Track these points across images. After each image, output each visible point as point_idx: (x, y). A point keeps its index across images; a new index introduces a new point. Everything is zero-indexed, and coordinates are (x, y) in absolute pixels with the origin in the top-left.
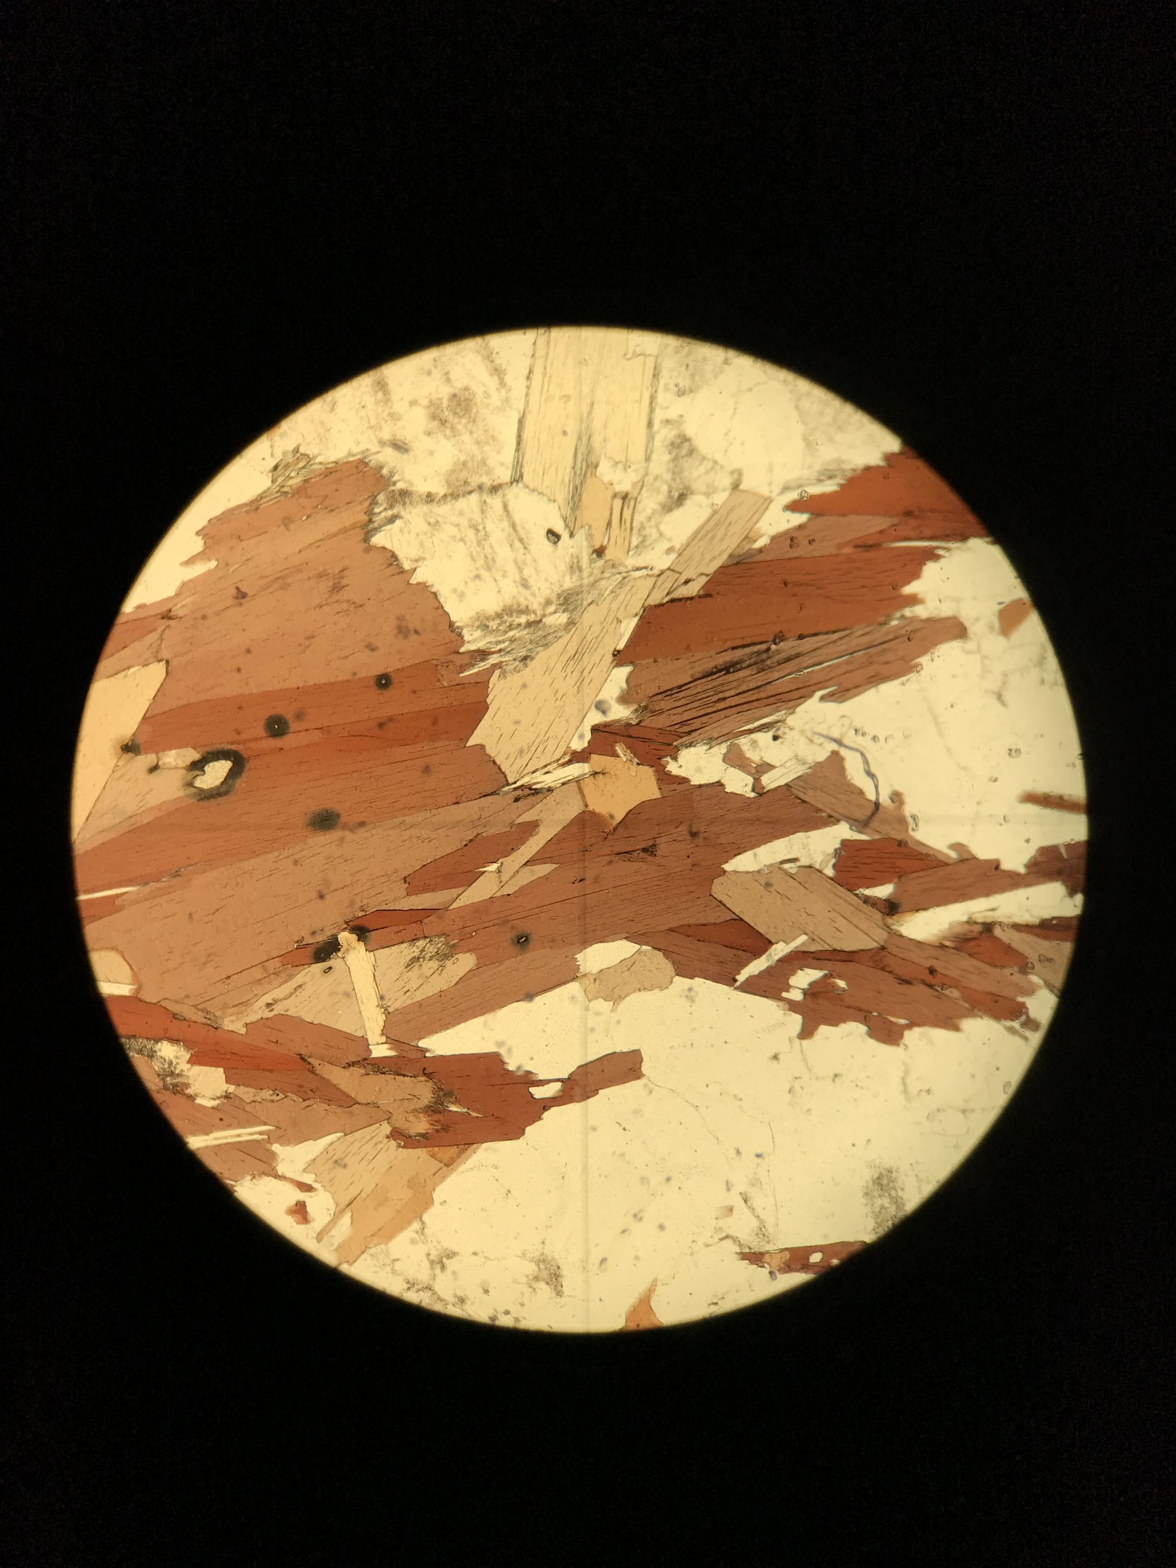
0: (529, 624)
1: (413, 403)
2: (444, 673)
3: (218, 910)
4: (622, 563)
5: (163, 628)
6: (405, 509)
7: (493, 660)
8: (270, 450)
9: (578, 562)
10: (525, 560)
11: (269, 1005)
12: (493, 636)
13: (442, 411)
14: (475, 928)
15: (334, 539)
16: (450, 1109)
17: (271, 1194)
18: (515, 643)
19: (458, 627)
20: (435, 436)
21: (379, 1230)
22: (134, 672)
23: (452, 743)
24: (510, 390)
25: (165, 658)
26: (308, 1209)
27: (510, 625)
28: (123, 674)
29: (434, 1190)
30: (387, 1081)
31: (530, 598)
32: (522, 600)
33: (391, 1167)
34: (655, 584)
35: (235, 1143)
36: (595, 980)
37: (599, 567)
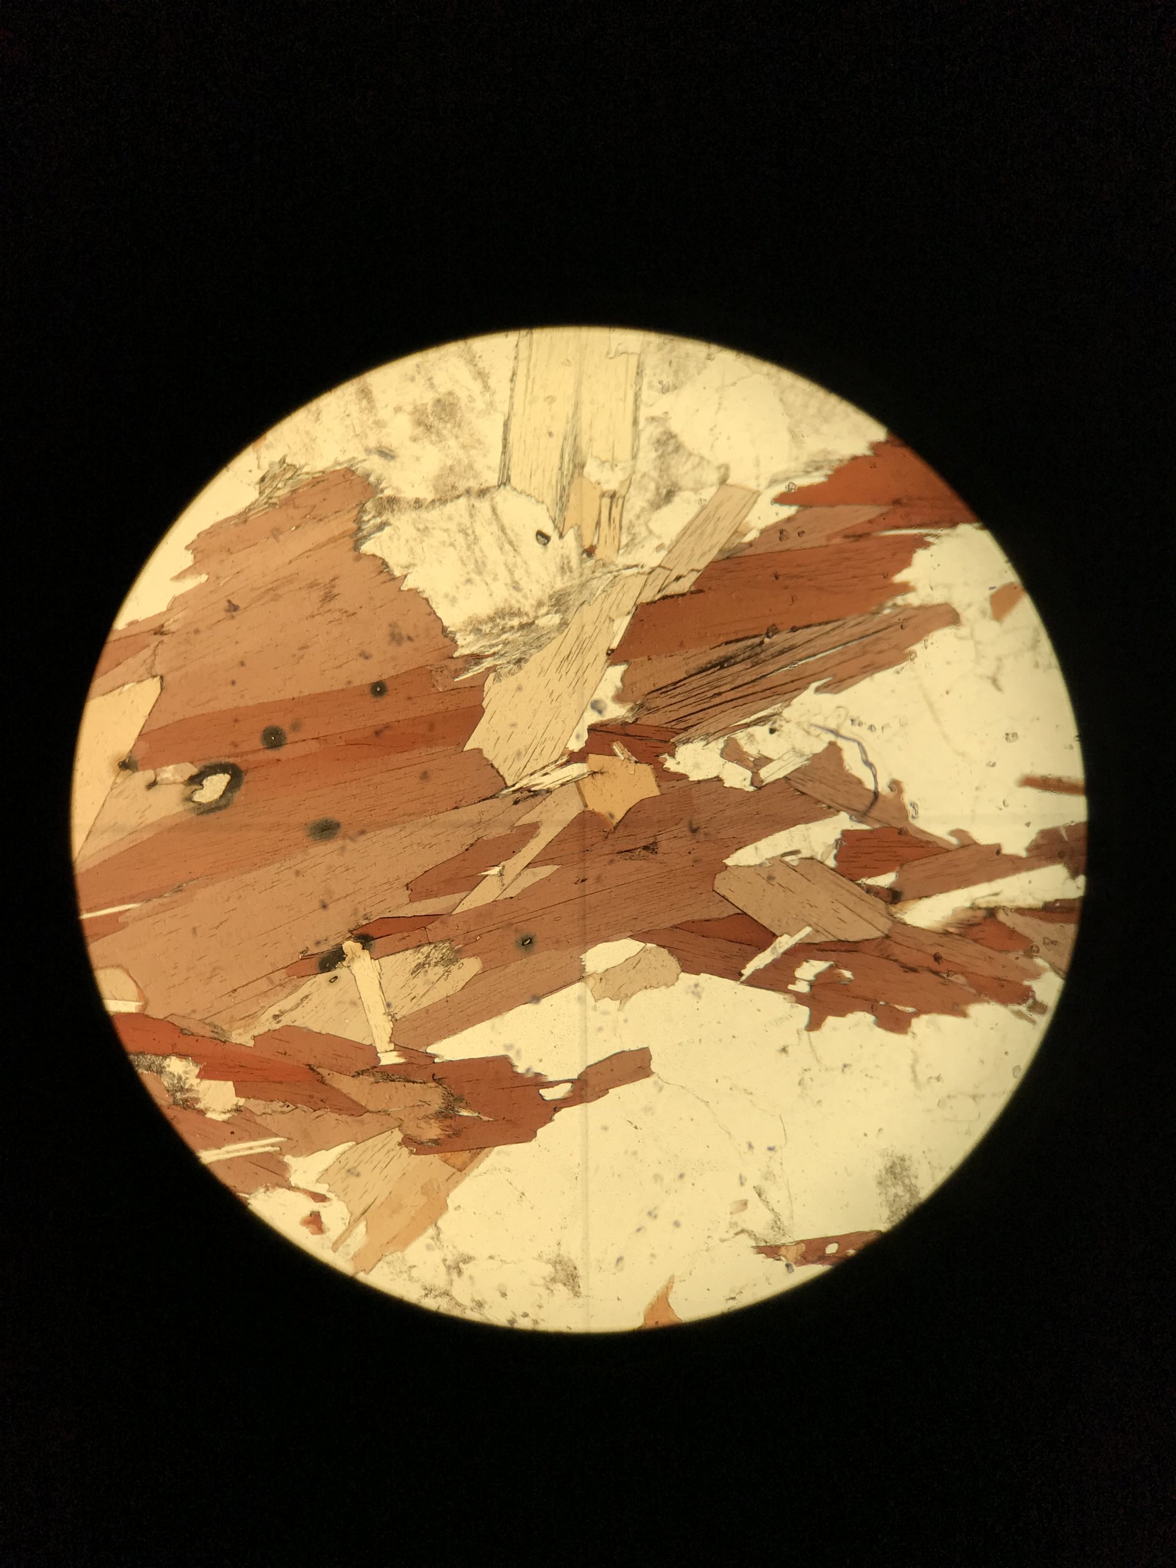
0: (522, 627)
1: (398, 409)
2: (439, 678)
3: (221, 923)
4: (613, 562)
5: (156, 643)
6: (394, 516)
7: (487, 663)
8: (256, 462)
9: (569, 563)
10: (516, 562)
11: (275, 1017)
12: (486, 639)
13: (427, 416)
14: (478, 932)
15: (324, 548)
16: (460, 1114)
17: (285, 1206)
18: (509, 646)
19: (451, 632)
20: (420, 442)
21: (395, 1238)
22: (129, 690)
23: (449, 748)
24: (494, 393)
25: (159, 673)
26: (323, 1219)
27: (503, 628)
28: (118, 691)
29: (448, 1195)
30: (396, 1088)
31: (522, 600)
32: (513, 602)
33: (404, 1174)
34: (646, 581)
35: (247, 1156)
36: (601, 979)
37: (590, 567)
